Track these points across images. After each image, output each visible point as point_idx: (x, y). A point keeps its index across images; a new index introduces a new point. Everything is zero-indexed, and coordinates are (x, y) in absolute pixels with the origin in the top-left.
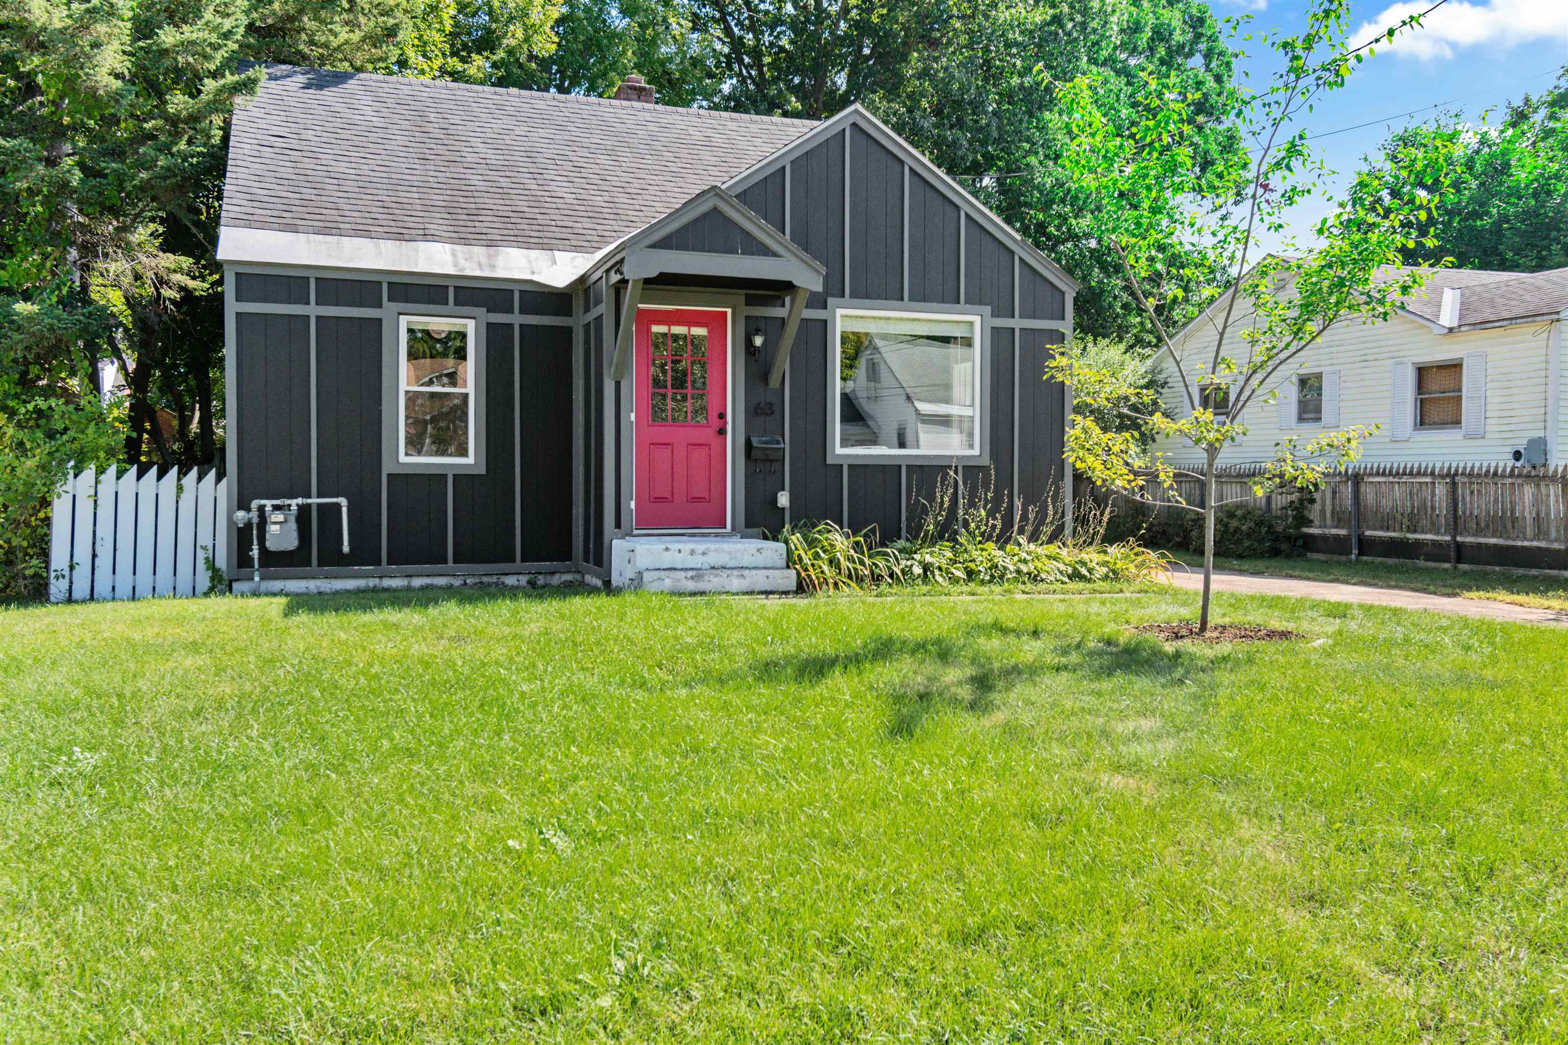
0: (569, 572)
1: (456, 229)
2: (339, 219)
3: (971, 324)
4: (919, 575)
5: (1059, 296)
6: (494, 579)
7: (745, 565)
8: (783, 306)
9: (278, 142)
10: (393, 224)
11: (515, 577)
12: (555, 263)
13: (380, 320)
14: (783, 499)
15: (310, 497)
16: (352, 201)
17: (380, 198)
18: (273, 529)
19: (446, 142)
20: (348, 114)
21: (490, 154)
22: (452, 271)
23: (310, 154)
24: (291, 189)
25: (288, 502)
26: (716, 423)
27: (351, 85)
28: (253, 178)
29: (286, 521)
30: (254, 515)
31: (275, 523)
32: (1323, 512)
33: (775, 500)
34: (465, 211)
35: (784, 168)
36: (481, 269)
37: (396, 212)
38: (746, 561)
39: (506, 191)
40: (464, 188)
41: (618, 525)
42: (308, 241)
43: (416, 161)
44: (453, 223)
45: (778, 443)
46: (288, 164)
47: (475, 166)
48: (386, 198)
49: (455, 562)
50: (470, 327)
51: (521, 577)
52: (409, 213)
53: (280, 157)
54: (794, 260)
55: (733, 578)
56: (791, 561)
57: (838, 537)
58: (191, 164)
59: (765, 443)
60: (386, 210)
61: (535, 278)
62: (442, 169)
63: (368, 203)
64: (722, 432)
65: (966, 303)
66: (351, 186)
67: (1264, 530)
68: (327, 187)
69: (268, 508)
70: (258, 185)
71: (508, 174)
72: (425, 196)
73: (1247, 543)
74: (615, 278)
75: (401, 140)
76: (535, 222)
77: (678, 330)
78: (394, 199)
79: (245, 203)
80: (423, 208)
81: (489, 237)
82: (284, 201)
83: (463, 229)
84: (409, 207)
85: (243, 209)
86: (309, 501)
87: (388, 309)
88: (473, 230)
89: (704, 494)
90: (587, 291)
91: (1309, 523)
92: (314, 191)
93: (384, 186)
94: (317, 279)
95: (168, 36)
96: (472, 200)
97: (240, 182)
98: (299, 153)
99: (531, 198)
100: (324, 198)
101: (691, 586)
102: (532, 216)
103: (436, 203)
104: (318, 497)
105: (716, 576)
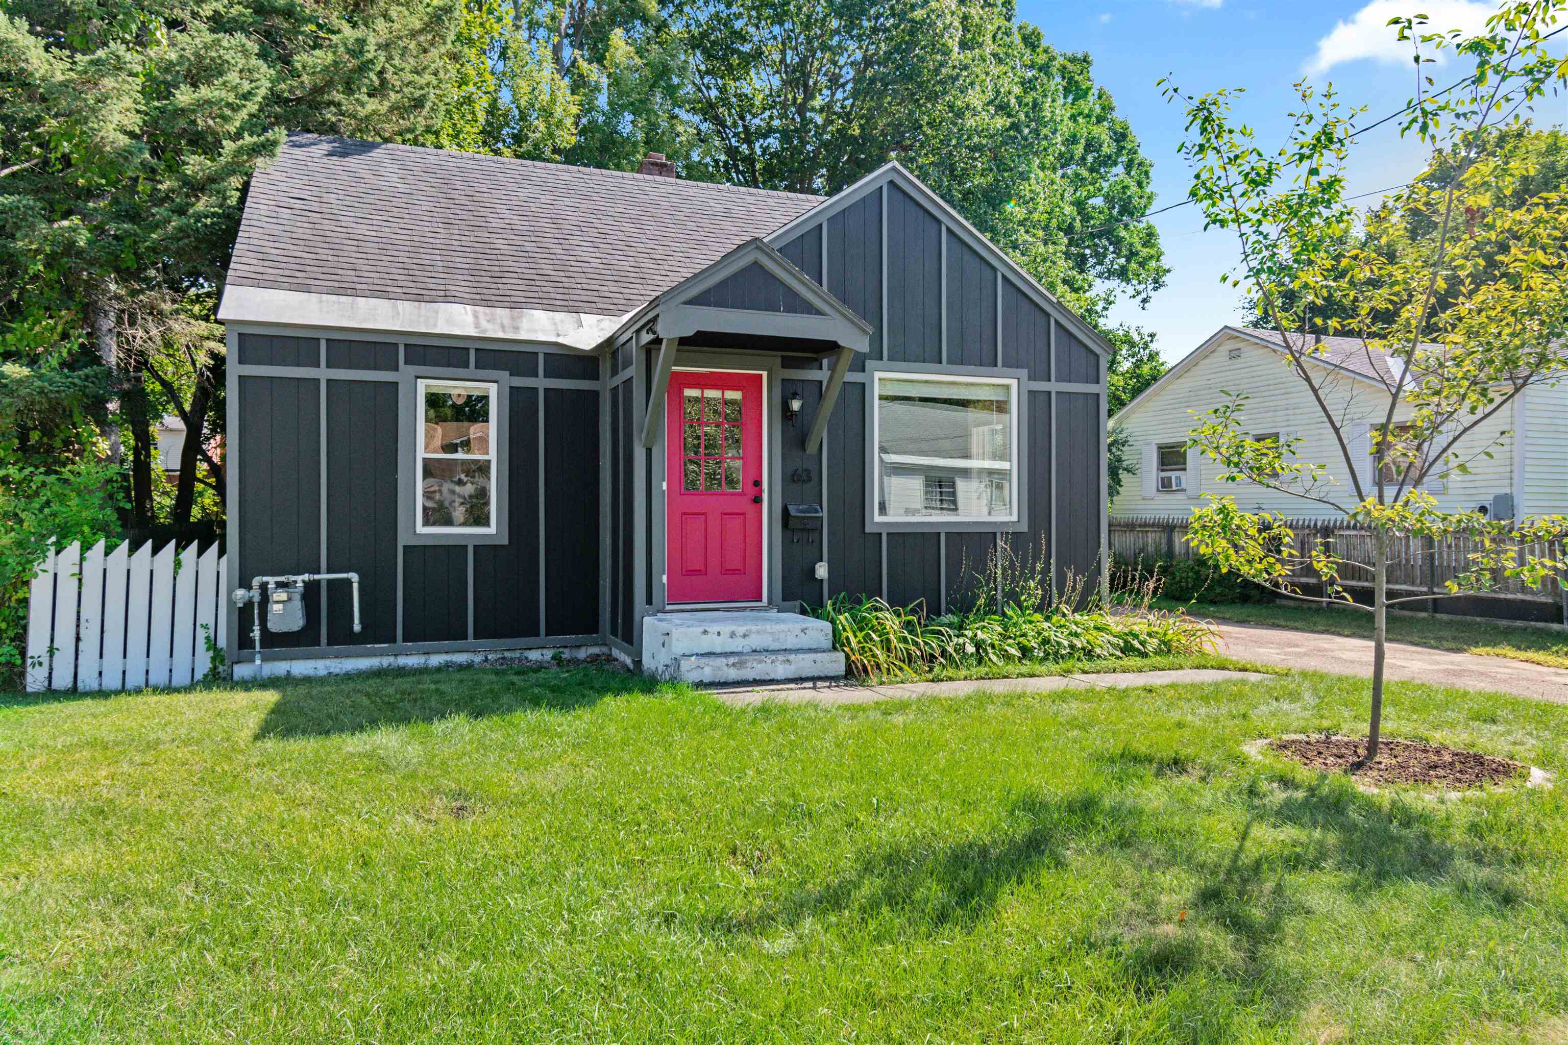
0: (596, 644)
1: (479, 291)
2: (356, 279)
3: (1007, 387)
4: (972, 654)
5: (1093, 360)
6: (517, 654)
7: (788, 647)
8: (821, 368)
9: (298, 204)
10: (411, 285)
11: (539, 652)
12: (581, 325)
13: (396, 384)
14: (822, 571)
15: (319, 573)
16: (370, 262)
17: (400, 260)
18: (276, 608)
19: (471, 208)
20: (373, 180)
21: (516, 220)
22: (473, 333)
23: (331, 217)
24: (307, 249)
25: (292, 578)
26: (751, 491)
27: (377, 153)
28: (267, 237)
29: (290, 599)
30: (256, 595)
31: (277, 602)
33: (813, 571)
34: (489, 274)
35: (820, 226)
36: (504, 331)
37: (417, 273)
38: (791, 642)
39: (531, 255)
40: (488, 251)
41: (649, 601)
42: (321, 302)
43: (440, 225)
44: (475, 285)
45: (816, 512)
46: (306, 225)
47: (500, 231)
48: (406, 260)
49: (476, 637)
50: (492, 390)
51: (545, 651)
52: (430, 274)
53: (299, 218)
54: (838, 317)
55: (777, 664)
56: (838, 642)
57: (888, 616)
58: (206, 225)
59: (801, 511)
60: (406, 272)
61: (561, 340)
62: (466, 233)
63: (387, 264)
64: (757, 500)
65: (1003, 366)
66: (370, 247)
68: (345, 248)
69: (271, 586)
70: (272, 244)
71: (533, 239)
72: (449, 259)
74: (646, 338)
75: (426, 206)
76: (560, 285)
77: (713, 394)
78: (415, 261)
79: (255, 262)
80: (446, 270)
81: (513, 299)
82: (298, 261)
83: (485, 291)
84: (430, 268)
85: (252, 268)
86: (317, 577)
87: (405, 372)
88: (497, 292)
89: (737, 564)
90: (614, 354)
92: (331, 252)
93: (406, 249)
94: (328, 340)
95: (184, 96)
96: (496, 263)
97: (252, 241)
98: (319, 215)
99: (556, 262)
100: (341, 259)
101: (733, 674)
102: (558, 279)
103: (459, 266)
104: (328, 572)
105: (760, 662)
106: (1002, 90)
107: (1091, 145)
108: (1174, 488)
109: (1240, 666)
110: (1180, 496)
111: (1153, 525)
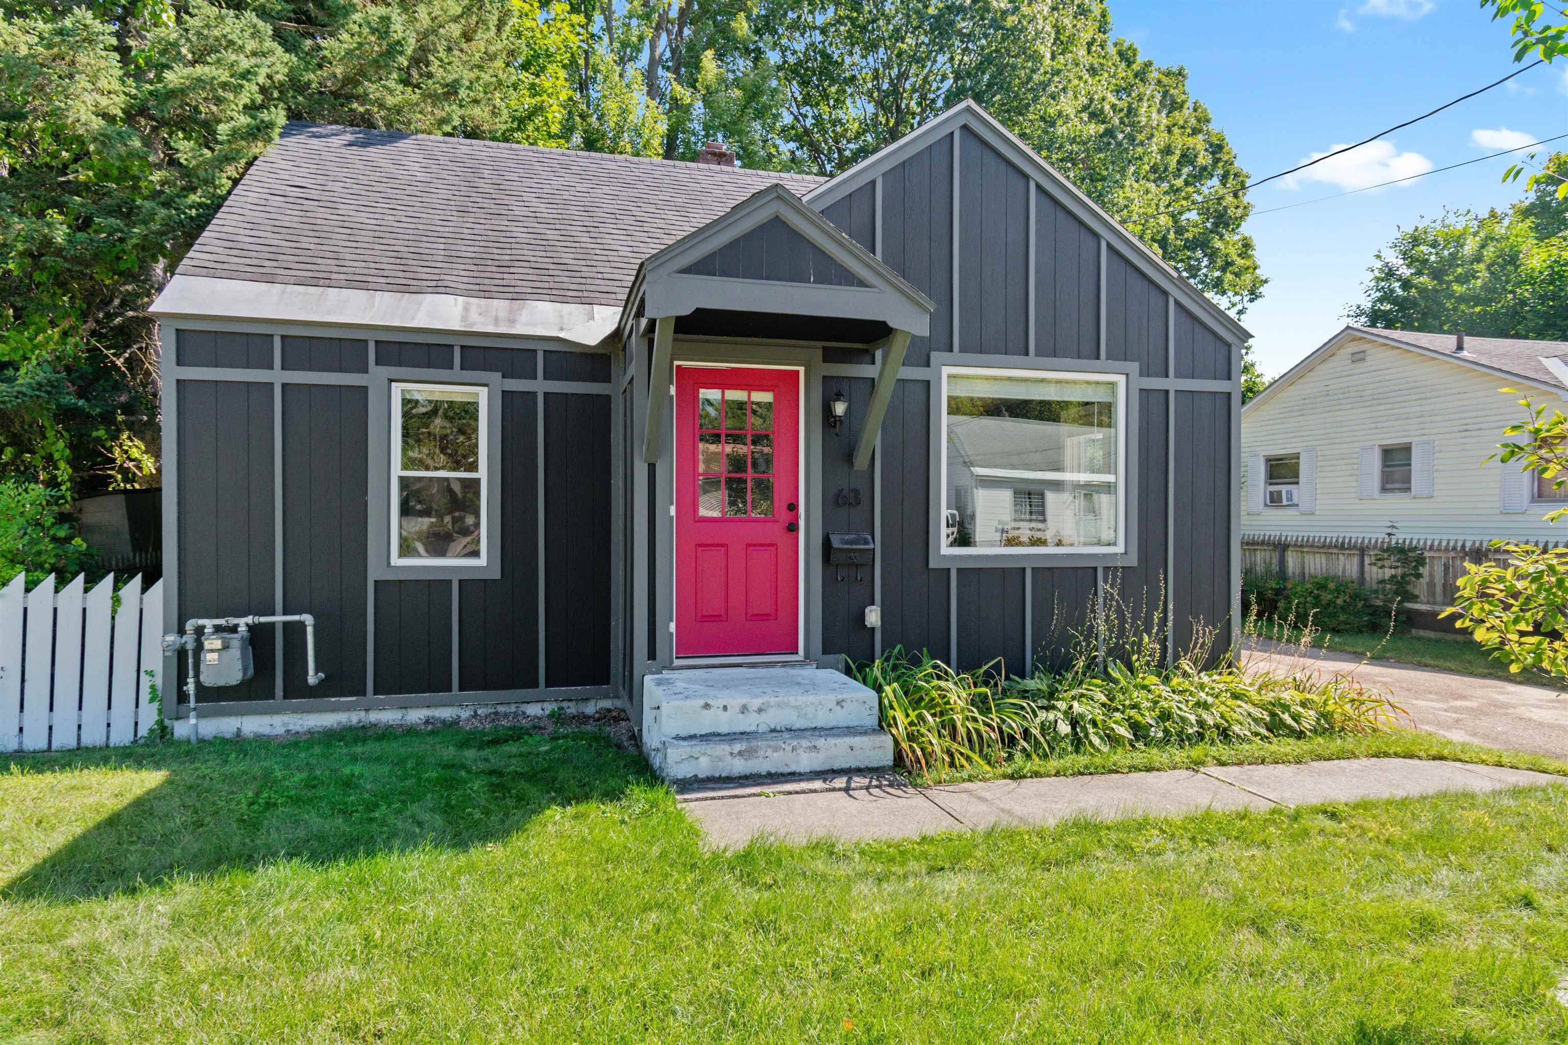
0: (606, 697)
1: (478, 281)
2: (334, 269)
3: (1113, 384)
4: (1067, 735)
5: (1224, 350)
6: (513, 708)
7: (819, 725)
8: (873, 363)
9: (297, 192)
10: (401, 274)
11: (539, 705)
12: (593, 318)
13: (365, 388)
14: (873, 617)
15: (273, 614)
16: (359, 251)
18: (210, 658)
19: (494, 196)
20: (392, 169)
21: (543, 208)
22: (456, 325)
23: (329, 205)
24: (288, 237)
25: (233, 621)
26: (784, 516)
29: (228, 647)
30: (189, 640)
31: (212, 651)
32: (1431, 585)
33: (862, 616)
34: (497, 263)
35: (873, 183)
36: (495, 325)
37: (411, 262)
38: (822, 719)
39: (551, 243)
40: (502, 240)
41: (652, 655)
43: (455, 213)
44: (478, 275)
45: (866, 542)
46: (299, 213)
47: (522, 219)
49: (461, 689)
50: (482, 396)
51: (546, 705)
53: (291, 206)
54: (888, 289)
55: (801, 751)
56: (883, 722)
57: (952, 686)
58: (191, 218)
59: (847, 542)
61: (562, 335)
62: (482, 221)
63: (378, 253)
64: (792, 528)
65: (1108, 358)
66: (365, 237)
67: (1360, 604)
68: (336, 236)
69: (207, 630)
70: (250, 233)
71: (557, 227)
73: (1342, 618)
74: (643, 324)
75: (444, 194)
76: (578, 274)
77: (736, 395)
78: (412, 250)
79: (223, 251)
80: (449, 259)
81: (517, 290)
82: (273, 249)
83: (486, 281)
84: (429, 258)
85: (214, 257)
86: (268, 619)
87: (376, 375)
88: (501, 283)
89: (768, 609)
90: (625, 349)
91: (1414, 598)
92: (316, 241)
93: (407, 237)
94: (283, 337)
96: (509, 252)
97: (225, 229)
98: (316, 203)
99: (579, 250)
101: (739, 766)
102: (577, 268)
103: (464, 254)
104: (285, 614)
105: (776, 749)
106: (1096, 97)
107: (1187, 158)
108: (1285, 502)
109: (1433, 752)
110: (1291, 512)
111: (1263, 543)
